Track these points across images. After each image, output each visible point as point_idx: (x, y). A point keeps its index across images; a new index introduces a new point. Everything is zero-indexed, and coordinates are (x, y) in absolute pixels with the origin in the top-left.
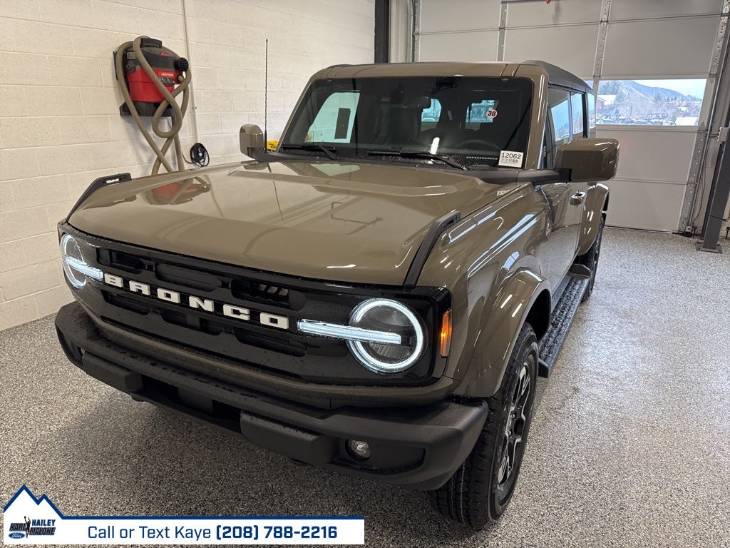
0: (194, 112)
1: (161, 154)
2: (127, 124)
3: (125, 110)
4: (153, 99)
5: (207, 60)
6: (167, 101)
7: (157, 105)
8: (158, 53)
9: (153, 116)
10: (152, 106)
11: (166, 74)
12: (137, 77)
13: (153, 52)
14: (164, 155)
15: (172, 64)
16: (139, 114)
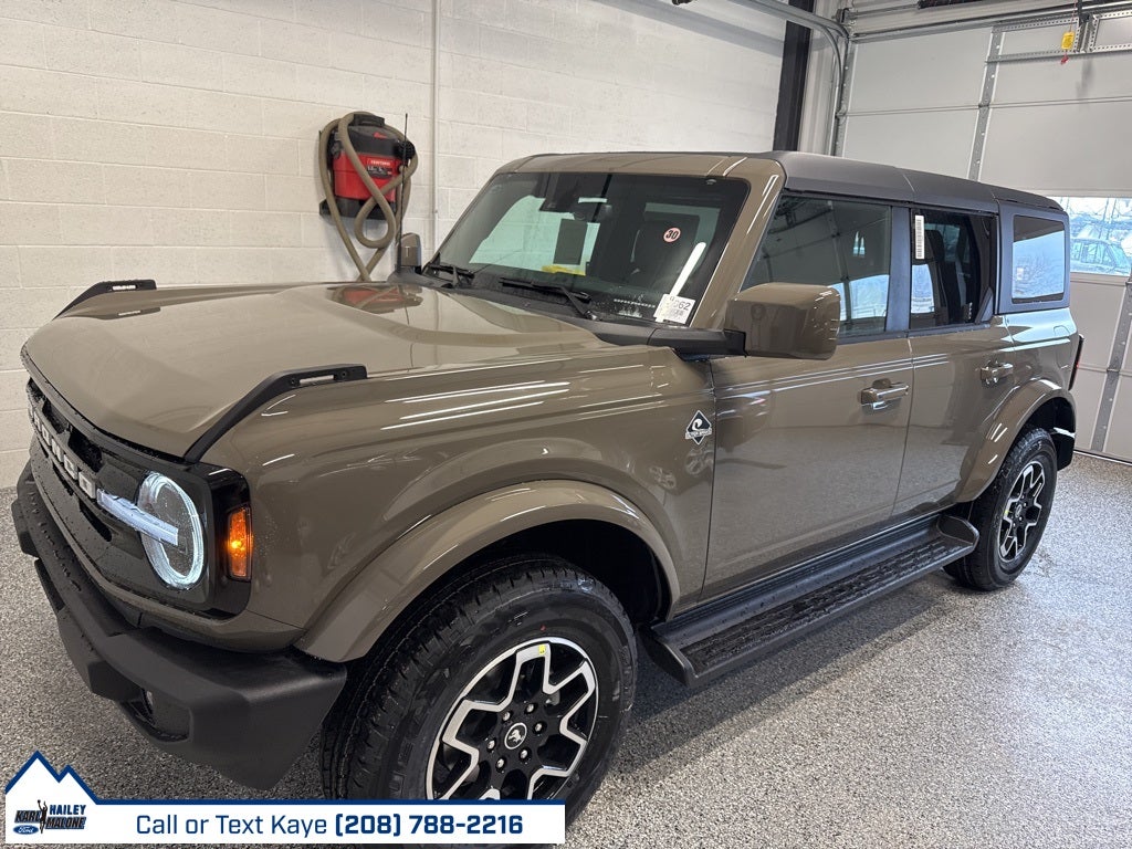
0: (434, 217)
1: (366, 272)
2: (328, 225)
3: (324, 207)
4: (357, 195)
5: (463, 147)
6: (375, 201)
7: (362, 202)
8: (369, 134)
9: (355, 216)
10: (357, 203)
11: (378, 162)
12: (341, 165)
13: (362, 132)
14: (370, 272)
15: (390, 149)
16: (341, 213)
